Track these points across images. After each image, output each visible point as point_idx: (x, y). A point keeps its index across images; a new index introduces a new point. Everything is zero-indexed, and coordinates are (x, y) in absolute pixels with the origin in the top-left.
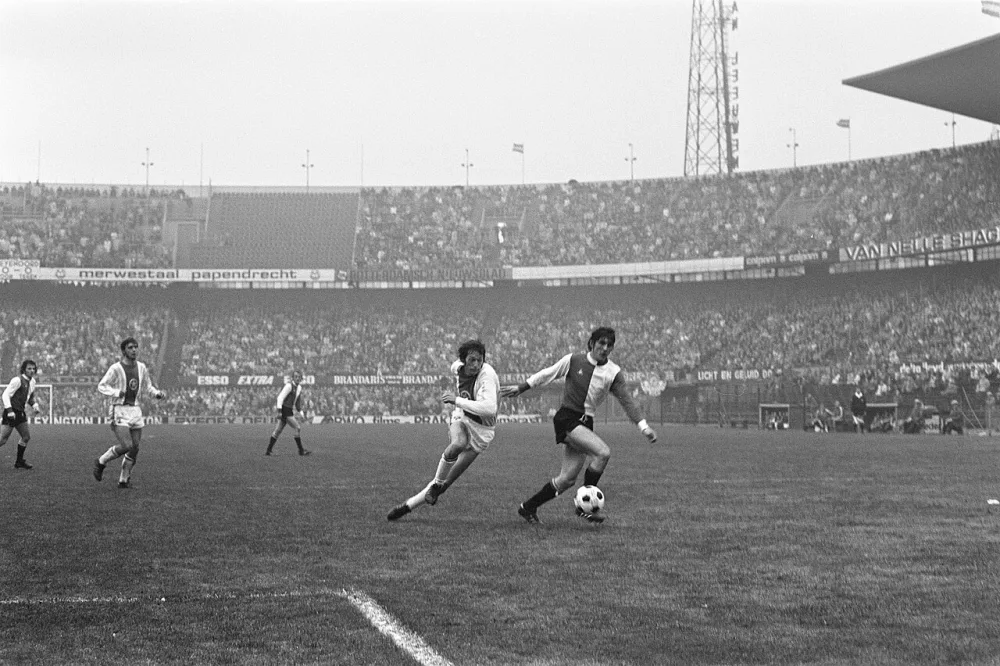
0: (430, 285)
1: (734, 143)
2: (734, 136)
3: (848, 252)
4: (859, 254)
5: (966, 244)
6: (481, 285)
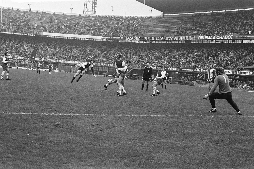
0: (19, 34)
1: (95, 7)
2: (95, 6)
3: (128, 38)
4: (130, 39)
5: (158, 40)
6: (32, 35)
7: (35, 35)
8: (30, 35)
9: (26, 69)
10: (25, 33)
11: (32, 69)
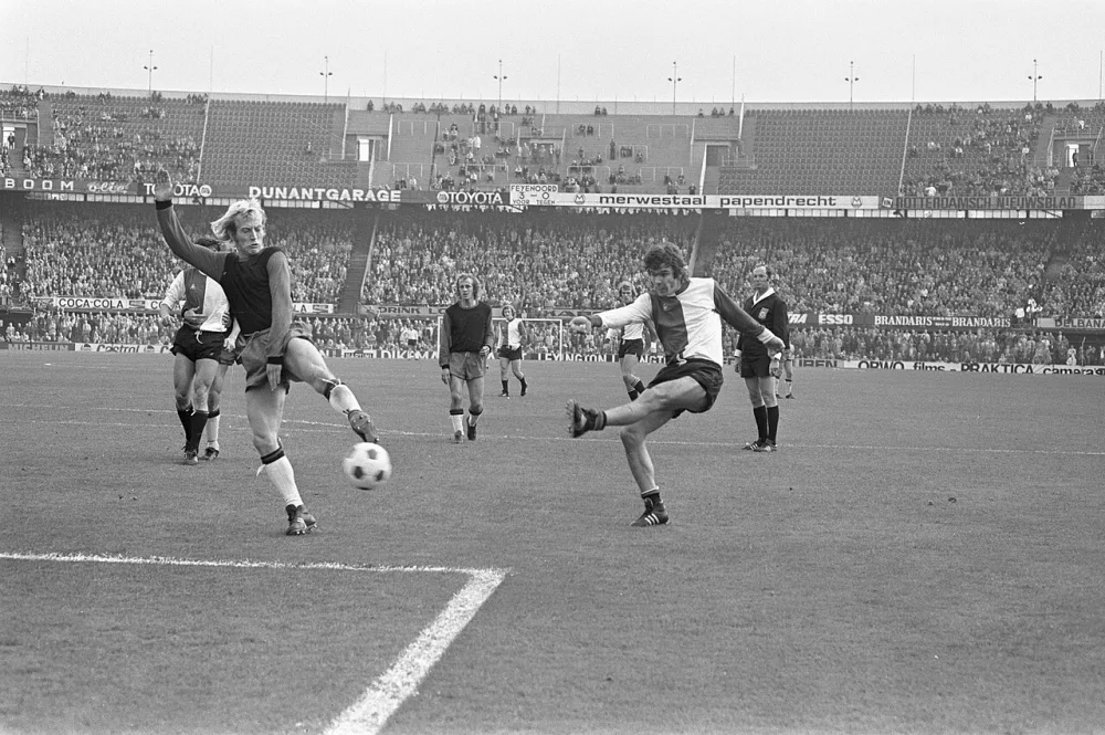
0: (989, 215)
6: (1049, 216)
7: (1060, 214)
8: (1041, 215)
9: (966, 367)
10: (1002, 206)
11: (994, 369)
